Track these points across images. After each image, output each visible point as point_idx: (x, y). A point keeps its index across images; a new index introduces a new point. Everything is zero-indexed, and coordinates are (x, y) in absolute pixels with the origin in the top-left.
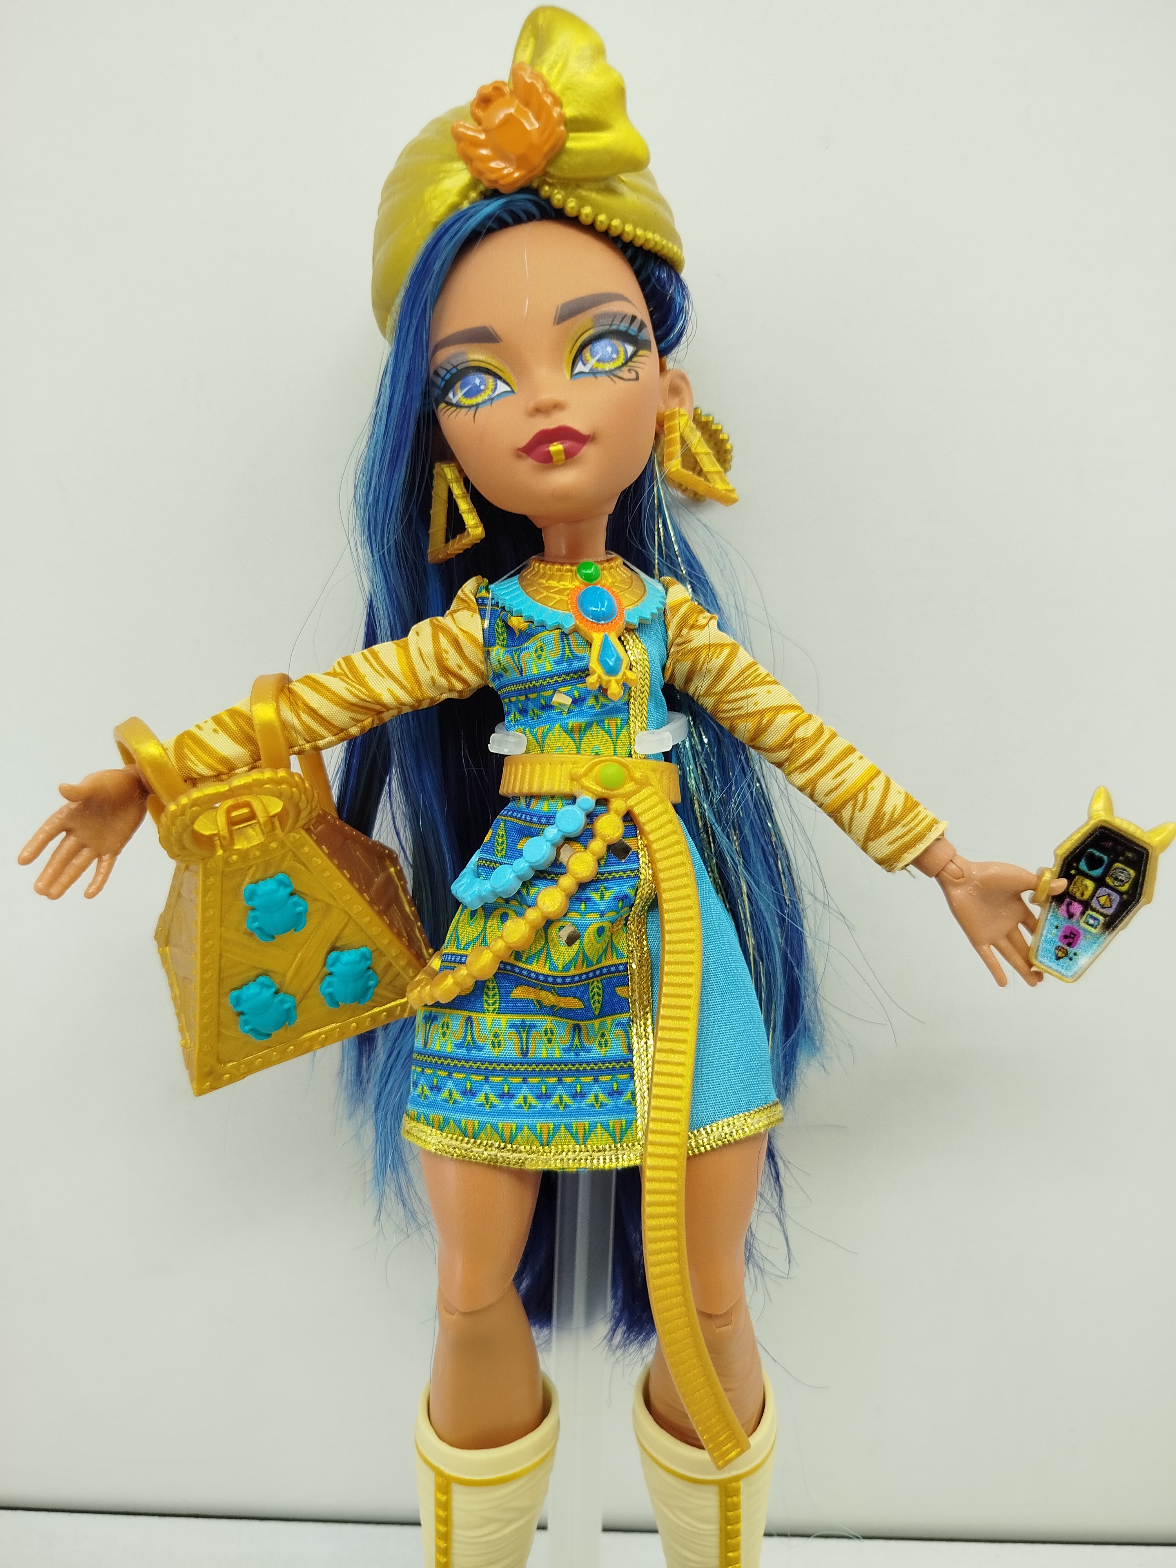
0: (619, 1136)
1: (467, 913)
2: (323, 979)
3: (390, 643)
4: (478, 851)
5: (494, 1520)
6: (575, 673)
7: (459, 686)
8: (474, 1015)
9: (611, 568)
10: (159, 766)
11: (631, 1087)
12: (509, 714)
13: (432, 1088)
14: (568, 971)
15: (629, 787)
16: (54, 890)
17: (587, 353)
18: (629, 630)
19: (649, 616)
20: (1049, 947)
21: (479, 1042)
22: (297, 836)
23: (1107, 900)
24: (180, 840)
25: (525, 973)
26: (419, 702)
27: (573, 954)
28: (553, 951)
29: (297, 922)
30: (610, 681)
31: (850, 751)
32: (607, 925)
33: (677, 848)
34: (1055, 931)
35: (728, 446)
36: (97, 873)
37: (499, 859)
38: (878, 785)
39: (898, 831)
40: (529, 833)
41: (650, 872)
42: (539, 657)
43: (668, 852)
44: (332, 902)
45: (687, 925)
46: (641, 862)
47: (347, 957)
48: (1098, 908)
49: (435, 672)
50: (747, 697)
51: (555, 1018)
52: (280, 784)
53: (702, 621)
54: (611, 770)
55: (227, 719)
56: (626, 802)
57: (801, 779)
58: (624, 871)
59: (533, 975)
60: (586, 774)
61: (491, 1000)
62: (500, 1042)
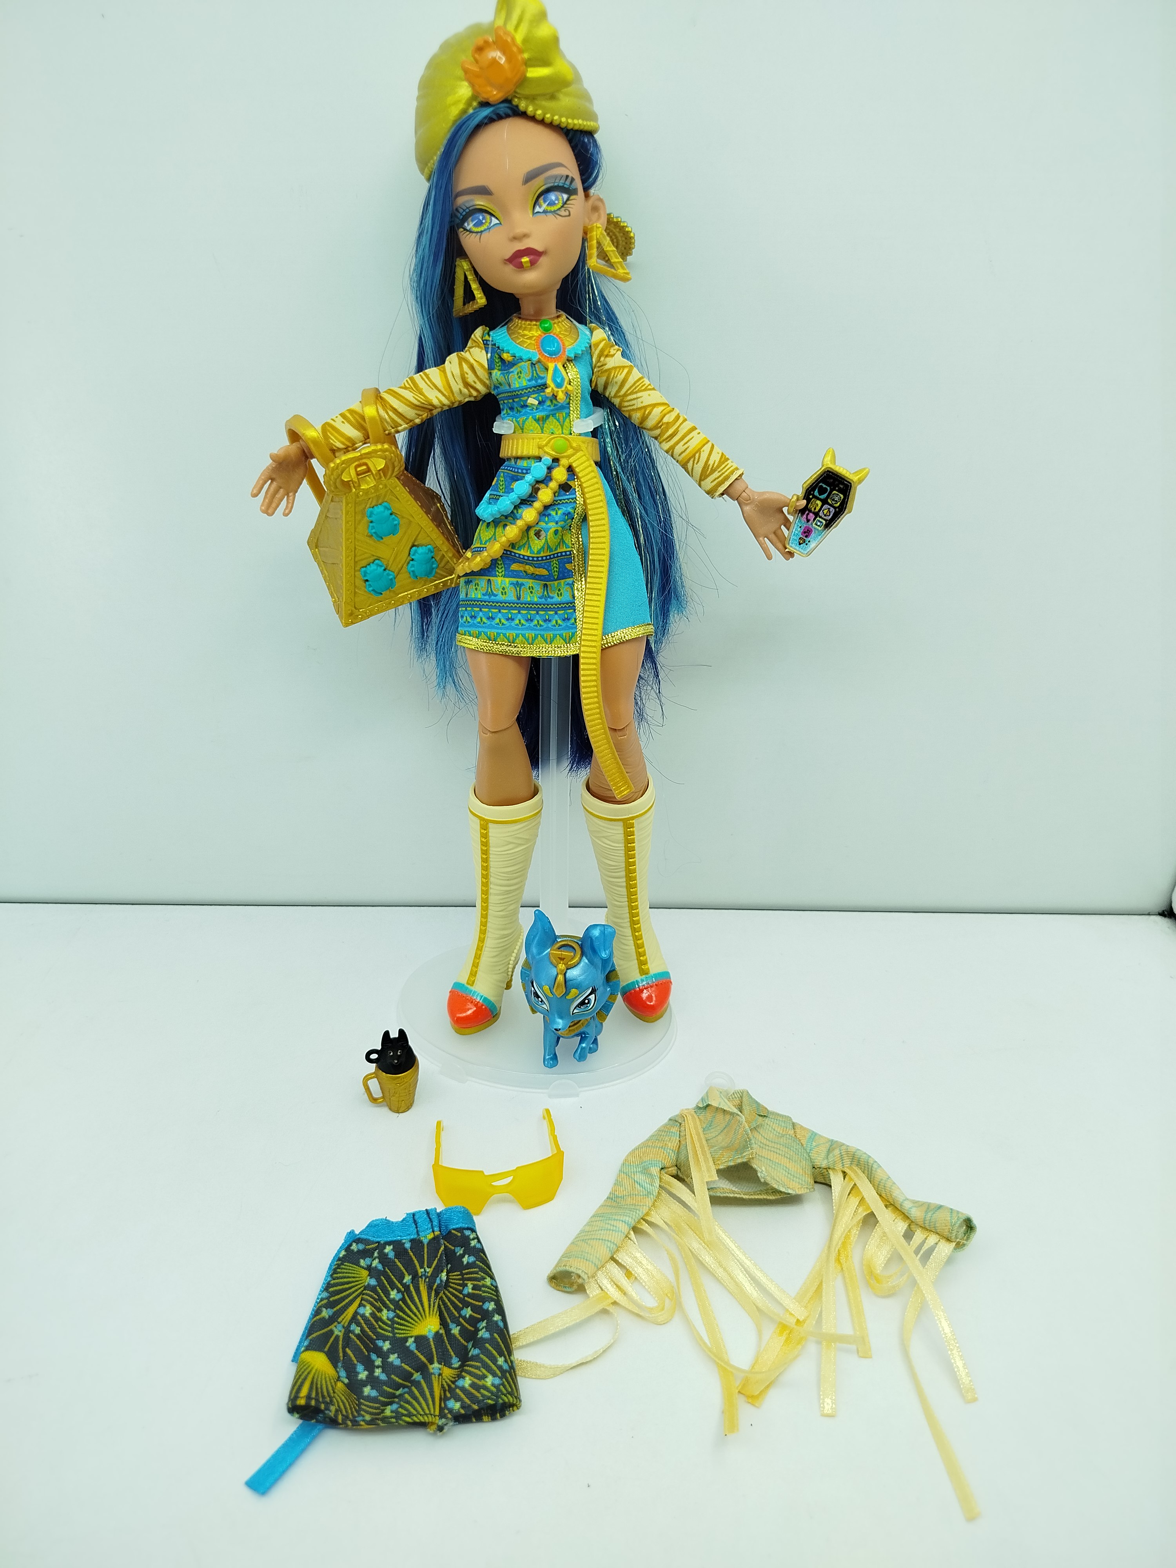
0: (568, 640)
1: (485, 524)
2: (409, 563)
3: (435, 368)
4: (489, 491)
5: (510, 843)
6: (539, 386)
7: (475, 393)
8: (491, 578)
9: (559, 322)
10: (315, 442)
11: (574, 616)
12: (503, 410)
13: (471, 617)
14: (540, 553)
15: (570, 451)
16: (270, 511)
17: (541, 200)
18: (569, 360)
19: (580, 352)
20: (796, 538)
21: (494, 592)
22: (393, 482)
23: (827, 512)
24: (335, 483)
25: (517, 555)
26: (453, 403)
27: (542, 545)
28: (531, 543)
29: (394, 530)
30: (558, 391)
31: (694, 429)
32: (560, 529)
33: (596, 486)
34: (799, 529)
35: (632, 235)
36: (288, 502)
37: (502, 494)
38: (707, 448)
39: (716, 474)
40: (515, 479)
41: (583, 499)
42: (519, 377)
43: (592, 488)
44: (411, 519)
45: (602, 528)
46: (577, 493)
47: (421, 550)
48: (823, 516)
49: (461, 386)
50: (637, 398)
51: (534, 581)
52: (385, 452)
53: (612, 352)
54: (560, 442)
55: (349, 415)
56: (568, 460)
57: (666, 446)
58: (568, 499)
59: (521, 557)
60: (546, 445)
61: (500, 570)
62: (505, 592)
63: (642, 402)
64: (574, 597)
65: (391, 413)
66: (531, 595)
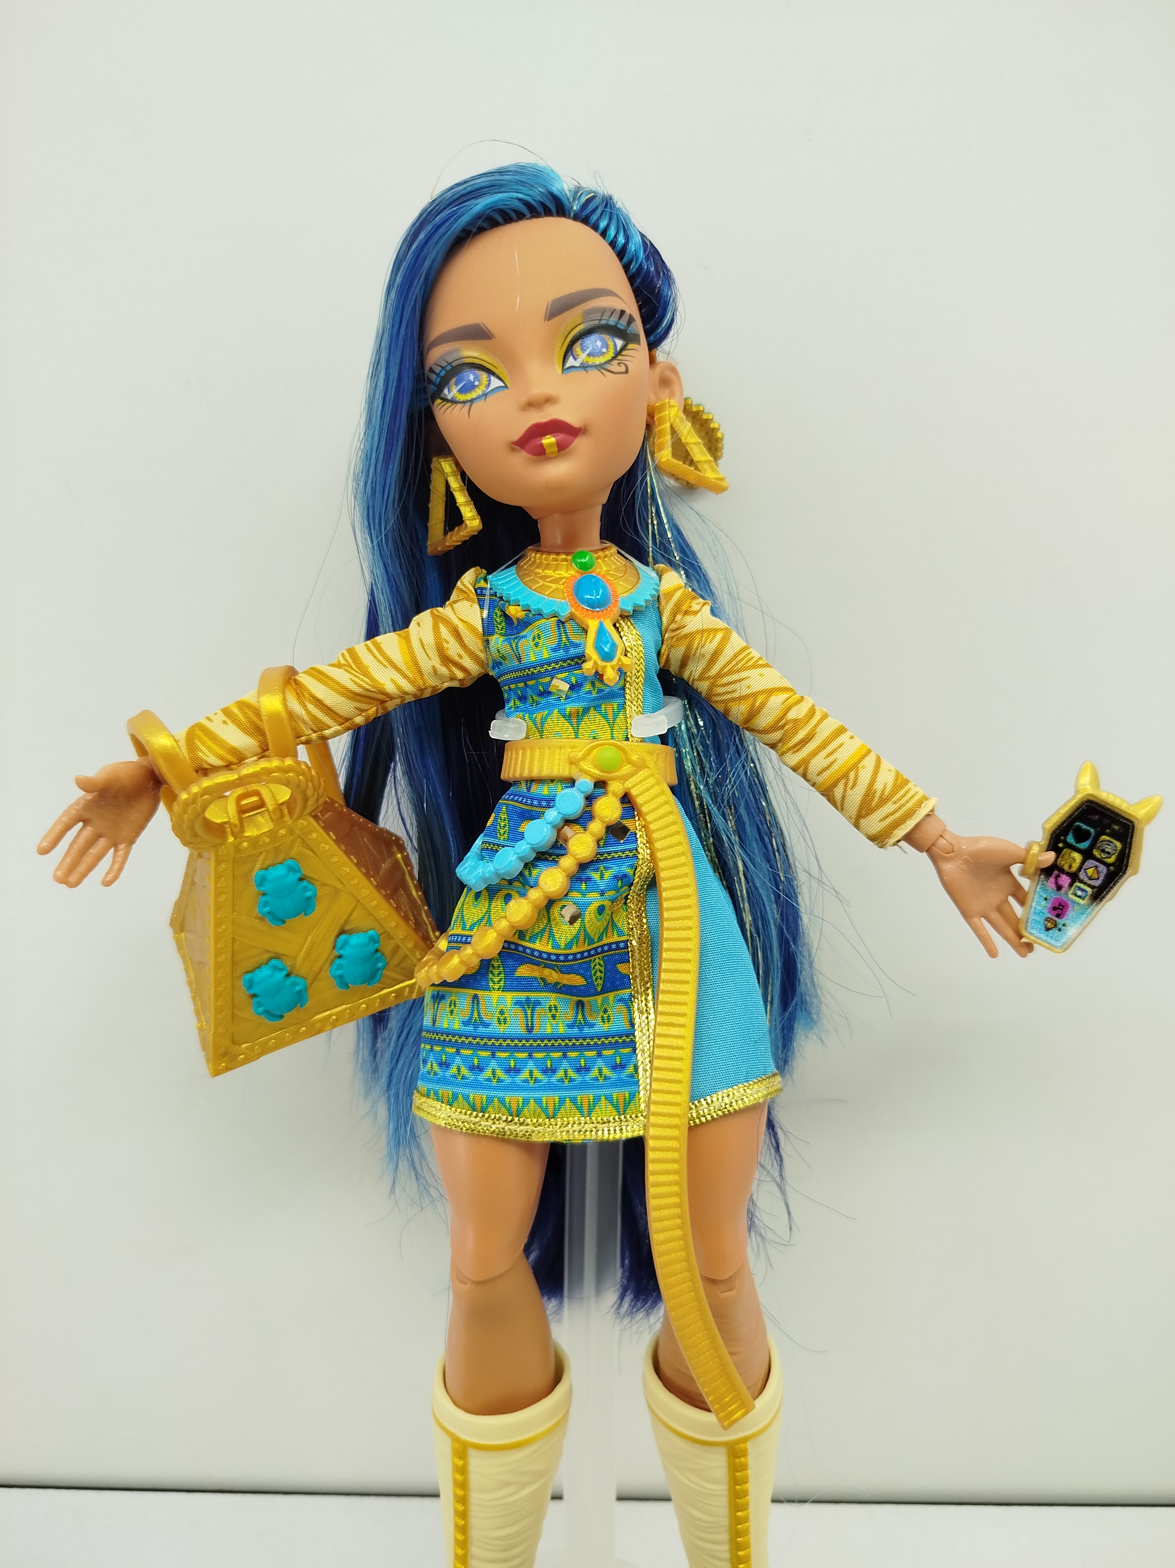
0: (623, 1108)
1: (472, 895)
2: (332, 962)
3: (392, 634)
4: (482, 835)
5: (508, 1484)
6: (572, 659)
7: (460, 675)
8: (480, 993)
9: (606, 556)
10: (171, 757)
11: (633, 1061)
12: (508, 701)
13: (441, 1064)
14: (571, 948)
15: (626, 769)
16: (72, 879)
17: (577, 348)
18: (624, 616)
19: (643, 603)
20: (1038, 919)
21: (485, 1019)
22: (305, 823)
23: (1094, 872)
24: (192, 828)
25: (528, 951)
26: (422, 690)
27: (574, 932)
28: (555, 930)
29: (307, 906)
30: (606, 667)
31: (841, 731)
32: (607, 903)
33: (674, 828)
34: (1044, 903)
35: (719, 435)
36: (114, 862)
37: (502, 842)
38: (869, 763)
39: (889, 808)
40: (530, 816)
41: (648, 851)
42: (537, 645)
43: (665, 832)
44: (340, 886)
45: (684, 902)
46: (639, 842)
47: (356, 940)
48: (1086, 880)
49: (436, 662)
50: (740, 680)
51: (558, 995)
52: (287, 772)
53: (695, 607)
54: (608, 754)
55: (235, 710)
56: (623, 783)
57: (794, 759)
58: (623, 851)
59: (536, 953)
60: (584, 758)
61: (496, 978)
62: (505, 1019)
63: (749, 687)
64: (632, 1025)
65: (311, 707)
66: (553, 1022)
